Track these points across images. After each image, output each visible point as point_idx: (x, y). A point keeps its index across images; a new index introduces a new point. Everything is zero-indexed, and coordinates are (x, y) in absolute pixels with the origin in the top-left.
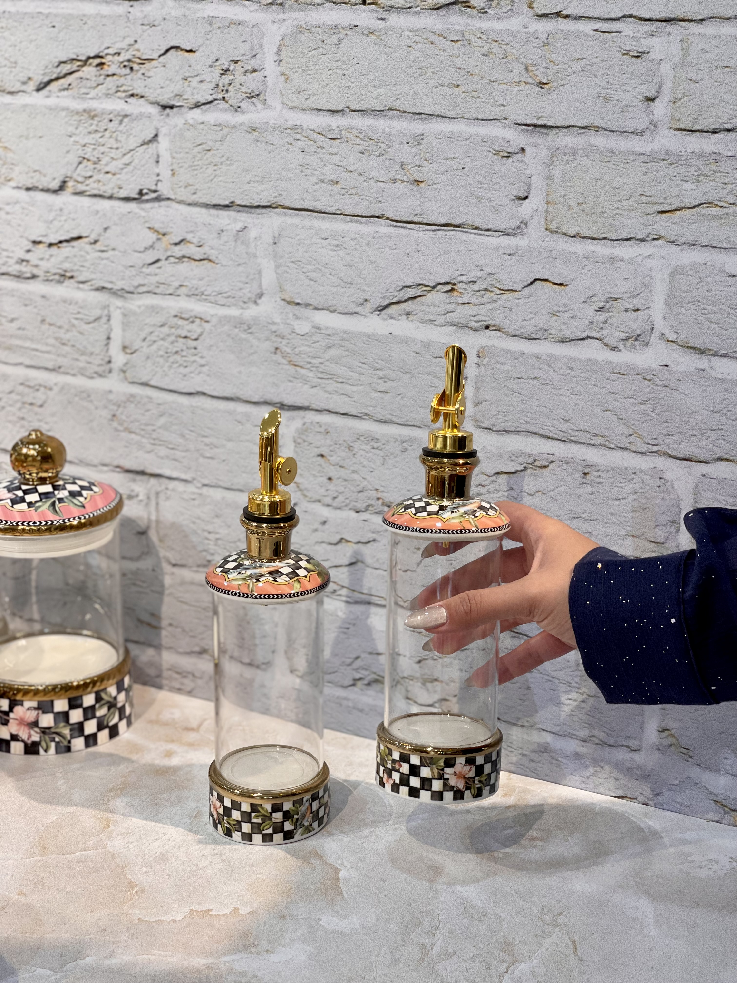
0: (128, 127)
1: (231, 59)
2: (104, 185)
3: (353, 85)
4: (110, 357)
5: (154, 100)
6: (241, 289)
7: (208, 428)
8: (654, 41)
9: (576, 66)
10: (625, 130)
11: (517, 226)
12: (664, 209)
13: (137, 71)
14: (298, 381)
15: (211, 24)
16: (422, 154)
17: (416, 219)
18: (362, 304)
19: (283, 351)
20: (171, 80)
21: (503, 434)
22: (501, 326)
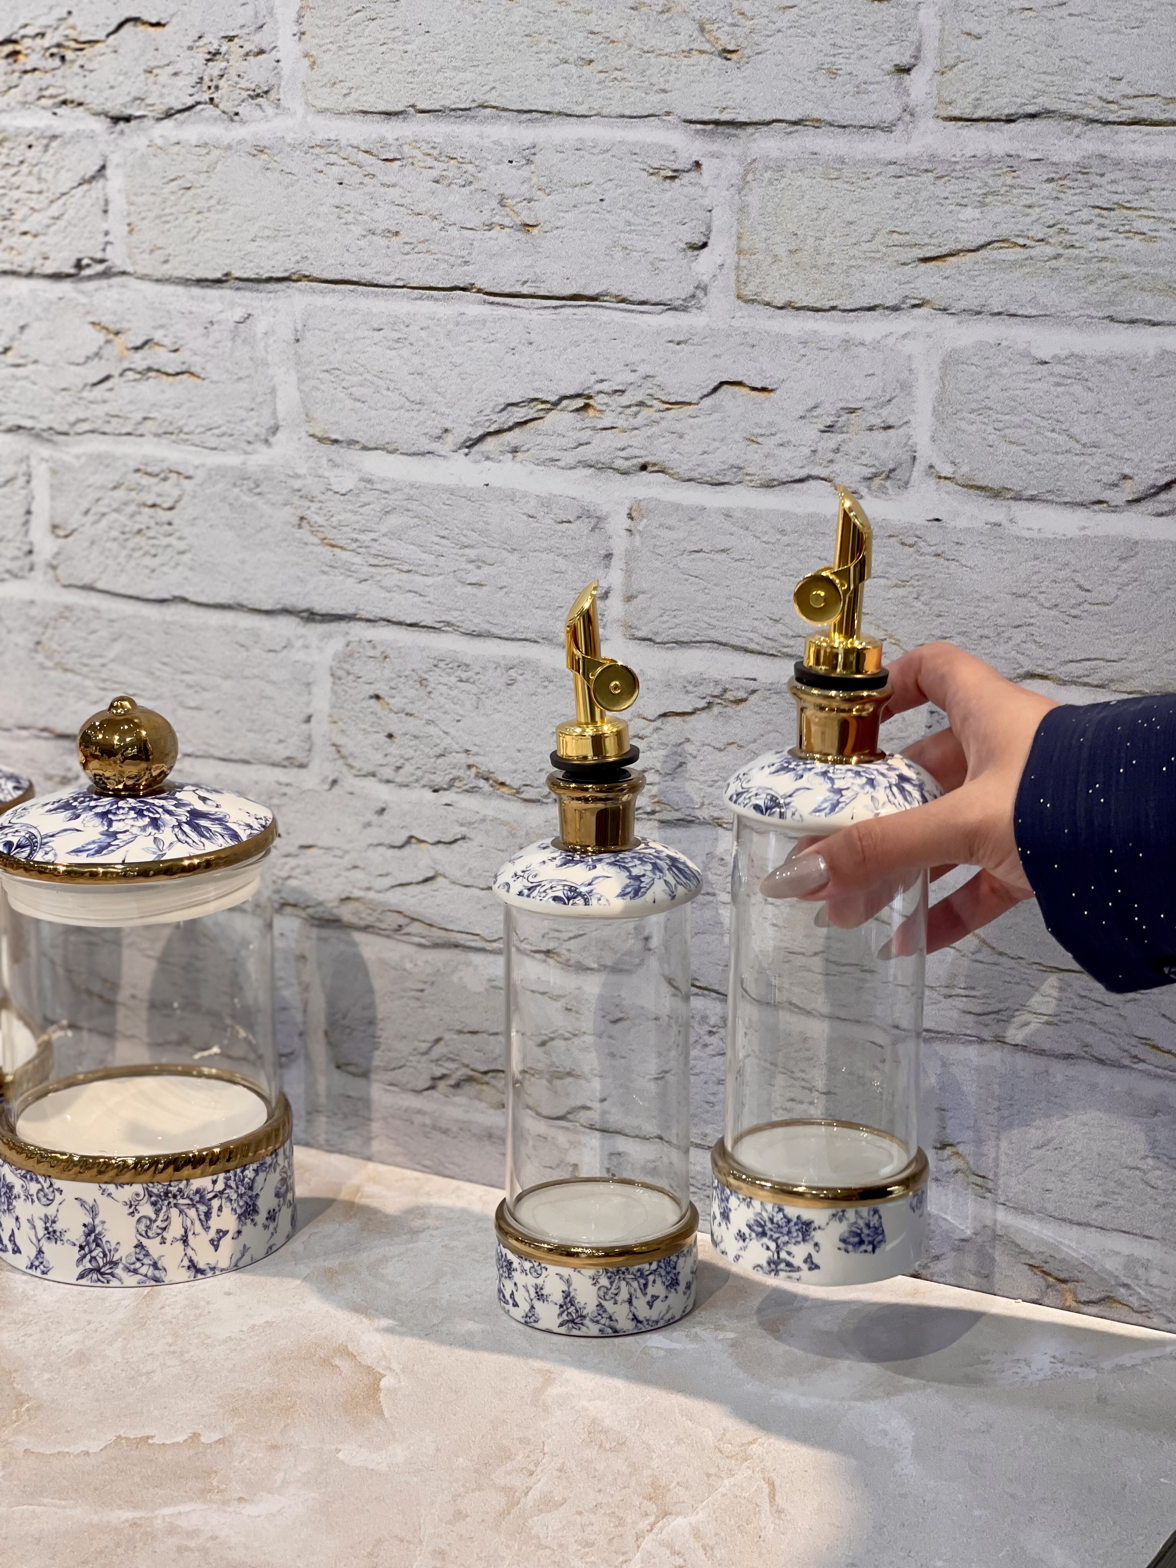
0: (58, 156)
1: (223, 34)
2: (20, 254)
3: (419, 68)
4: (31, 543)
5: (99, 109)
6: (242, 420)
7: (191, 658)
9: (783, 20)
10: (863, 123)
11: (690, 293)
12: (928, 255)
13: (73, 61)
14: (337, 571)
16: (534, 180)
17: (525, 290)
18: (439, 438)
19: (312, 521)
20: (126, 74)
21: (672, 648)
22: (667, 464)
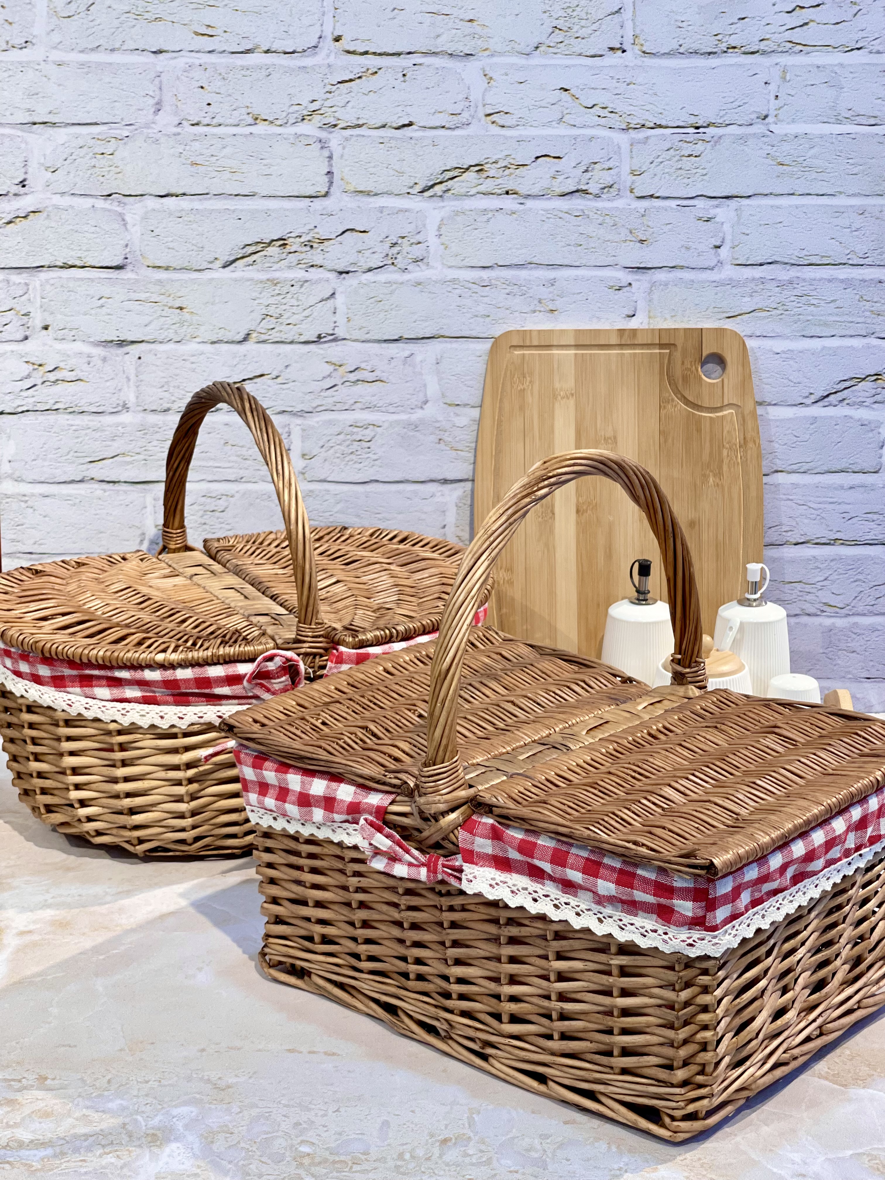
0: (308, 289)
1: (399, 236)
2: (285, 333)
3: (499, 249)
5: (332, 268)
6: (408, 399)
7: (381, 507)
8: (718, 210)
9: (666, 229)
10: (701, 267)
12: (729, 316)
13: (317, 248)
14: (457, 460)
15: (381, 212)
16: (555, 292)
20: (347, 253)
